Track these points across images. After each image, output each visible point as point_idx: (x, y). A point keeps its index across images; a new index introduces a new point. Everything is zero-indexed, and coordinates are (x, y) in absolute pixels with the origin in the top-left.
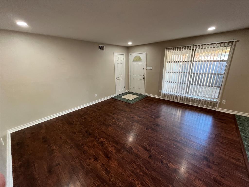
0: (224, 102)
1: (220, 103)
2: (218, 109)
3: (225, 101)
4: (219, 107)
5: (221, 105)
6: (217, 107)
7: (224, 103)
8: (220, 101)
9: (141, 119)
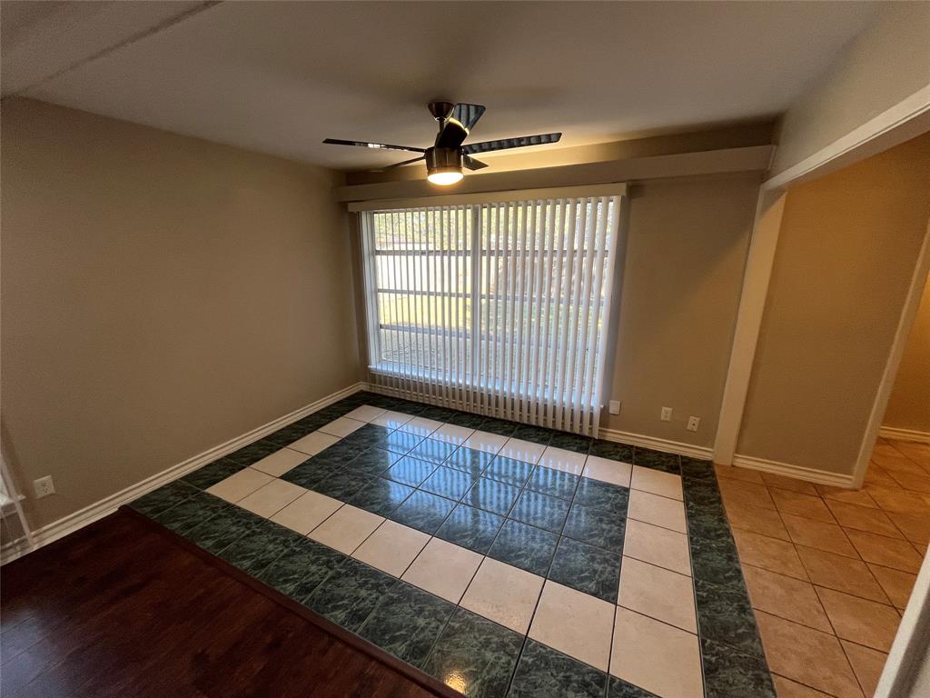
0: (44, 485)
1: (28, 505)
2: (35, 540)
3: (47, 478)
4: (36, 523)
5: (38, 511)
6: (29, 534)
7: (52, 490)
8: (21, 497)
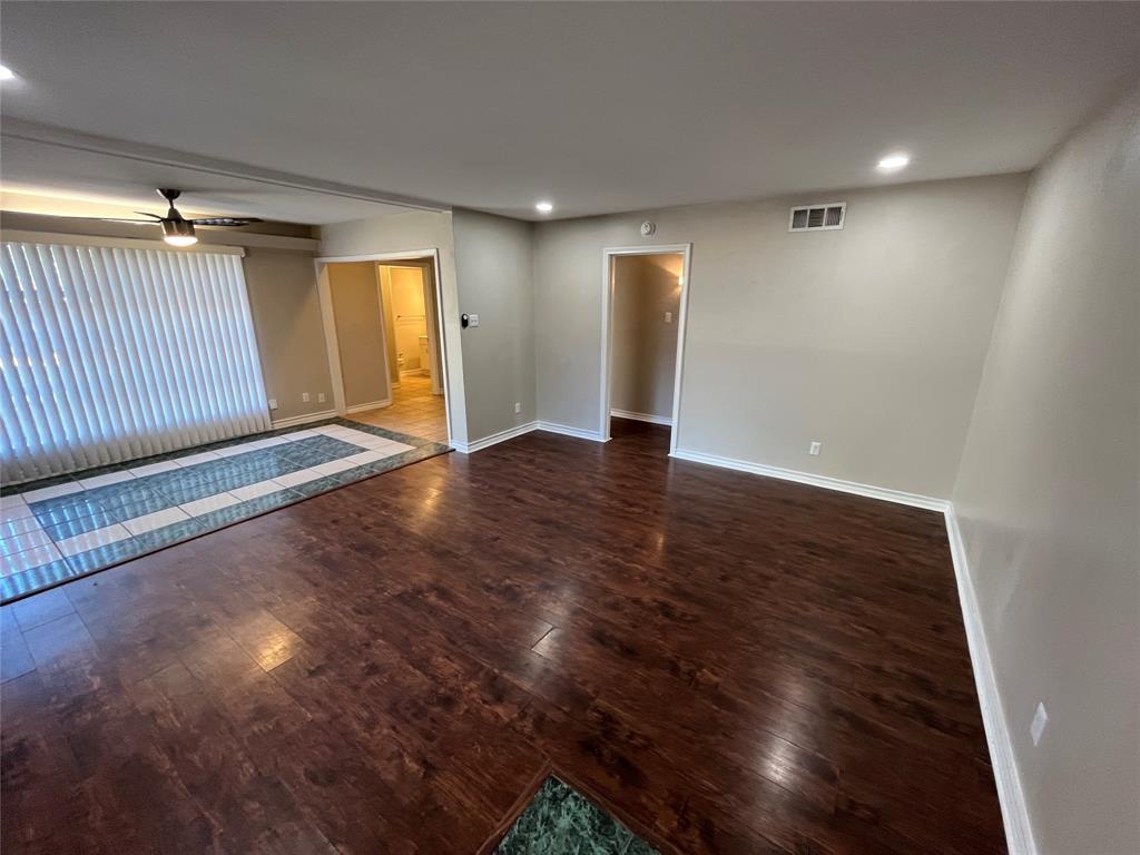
9: (508, 581)
